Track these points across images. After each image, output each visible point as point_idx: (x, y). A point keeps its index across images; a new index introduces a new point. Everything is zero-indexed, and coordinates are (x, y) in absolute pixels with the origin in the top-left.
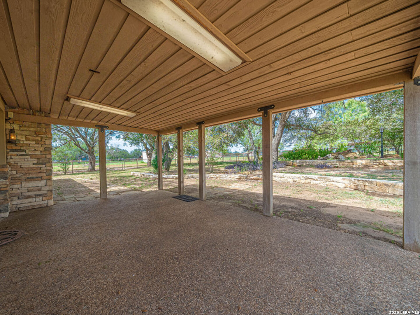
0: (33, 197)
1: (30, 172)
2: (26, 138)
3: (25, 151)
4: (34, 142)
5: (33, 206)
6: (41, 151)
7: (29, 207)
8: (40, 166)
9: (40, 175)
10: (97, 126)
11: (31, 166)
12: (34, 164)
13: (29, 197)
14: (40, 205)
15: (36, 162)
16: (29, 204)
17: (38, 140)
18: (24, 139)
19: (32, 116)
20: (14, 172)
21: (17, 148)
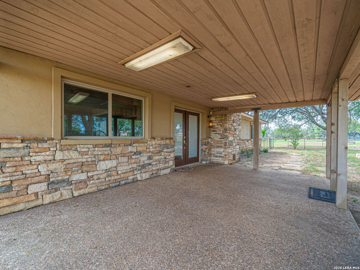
0: (218, 157)
1: (218, 143)
2: (217, 124)
3: (216, 131)
4: (220, 126)
5: (218, 162)
6: (222, 131)
7: (217, 162)
8: (222, 140)
9: (221, 145)
10: (253, 109)
11: (218, 140)
12: (220, 138)
13: (217, 157)
14: (221, 162)
15: (220, 137)
16: (217, 161)
17: (221, 125)
18: (216, 125)
19: (219, 112)
20: (212, 142)
21: (214, 130)
